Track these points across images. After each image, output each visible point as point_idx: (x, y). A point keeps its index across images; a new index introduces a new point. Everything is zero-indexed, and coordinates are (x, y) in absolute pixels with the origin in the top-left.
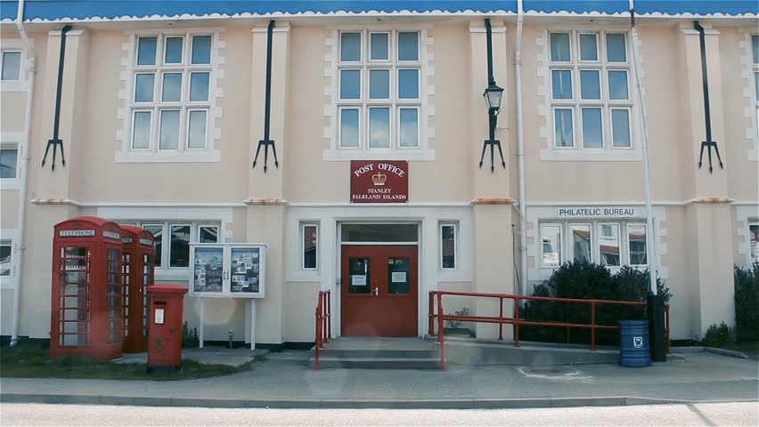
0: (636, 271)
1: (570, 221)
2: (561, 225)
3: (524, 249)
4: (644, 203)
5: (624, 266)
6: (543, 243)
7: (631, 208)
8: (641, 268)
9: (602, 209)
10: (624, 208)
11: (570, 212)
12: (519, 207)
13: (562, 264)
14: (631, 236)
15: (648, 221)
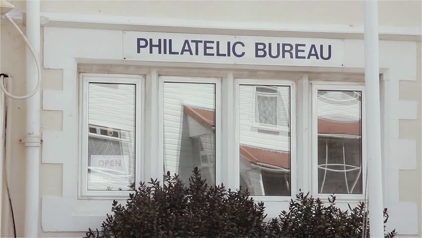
0: (332, 209)
1: (163, 71)
2: (138, 80)
3: (34, 141)
4: (359, 29)
5: (301, 196)
6: (87, 134)
7: (326, 43)
8: (345, 203)
9: (250, 43)
10: (309, 42)
11: (165, 47)
12: (23, 24)
13: (138, 186)
14: (324, 125)
15: (367, 78)
